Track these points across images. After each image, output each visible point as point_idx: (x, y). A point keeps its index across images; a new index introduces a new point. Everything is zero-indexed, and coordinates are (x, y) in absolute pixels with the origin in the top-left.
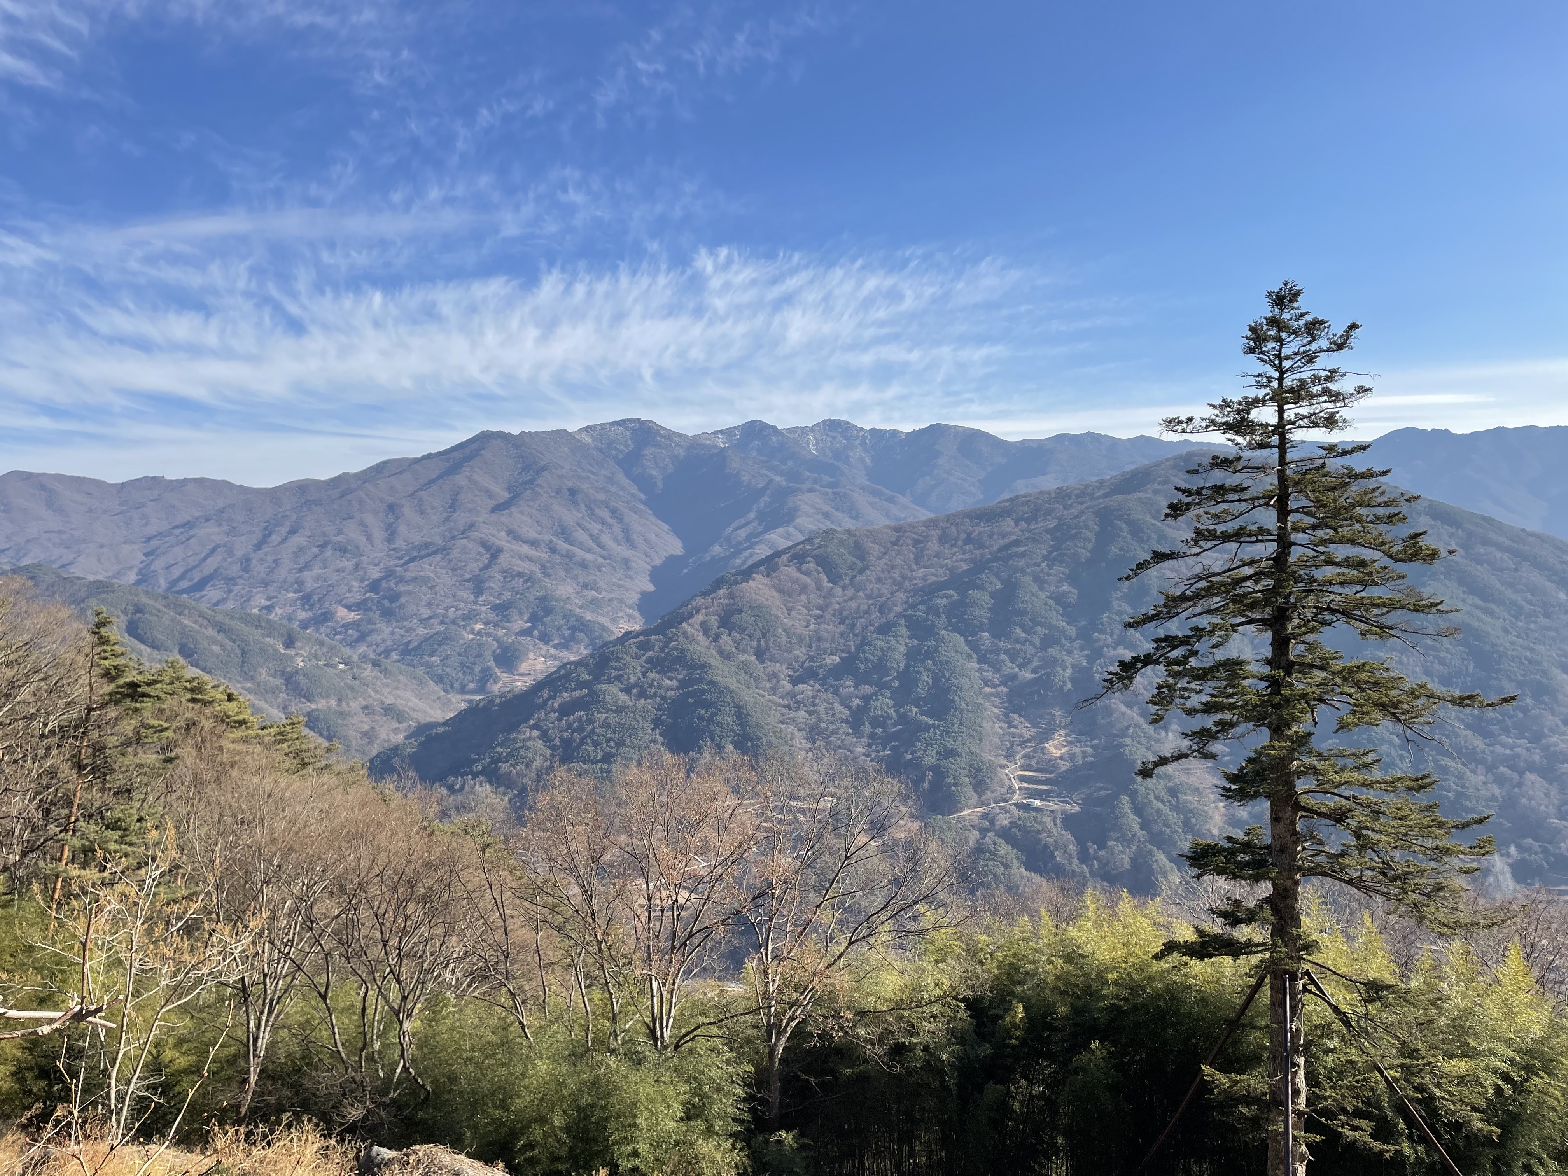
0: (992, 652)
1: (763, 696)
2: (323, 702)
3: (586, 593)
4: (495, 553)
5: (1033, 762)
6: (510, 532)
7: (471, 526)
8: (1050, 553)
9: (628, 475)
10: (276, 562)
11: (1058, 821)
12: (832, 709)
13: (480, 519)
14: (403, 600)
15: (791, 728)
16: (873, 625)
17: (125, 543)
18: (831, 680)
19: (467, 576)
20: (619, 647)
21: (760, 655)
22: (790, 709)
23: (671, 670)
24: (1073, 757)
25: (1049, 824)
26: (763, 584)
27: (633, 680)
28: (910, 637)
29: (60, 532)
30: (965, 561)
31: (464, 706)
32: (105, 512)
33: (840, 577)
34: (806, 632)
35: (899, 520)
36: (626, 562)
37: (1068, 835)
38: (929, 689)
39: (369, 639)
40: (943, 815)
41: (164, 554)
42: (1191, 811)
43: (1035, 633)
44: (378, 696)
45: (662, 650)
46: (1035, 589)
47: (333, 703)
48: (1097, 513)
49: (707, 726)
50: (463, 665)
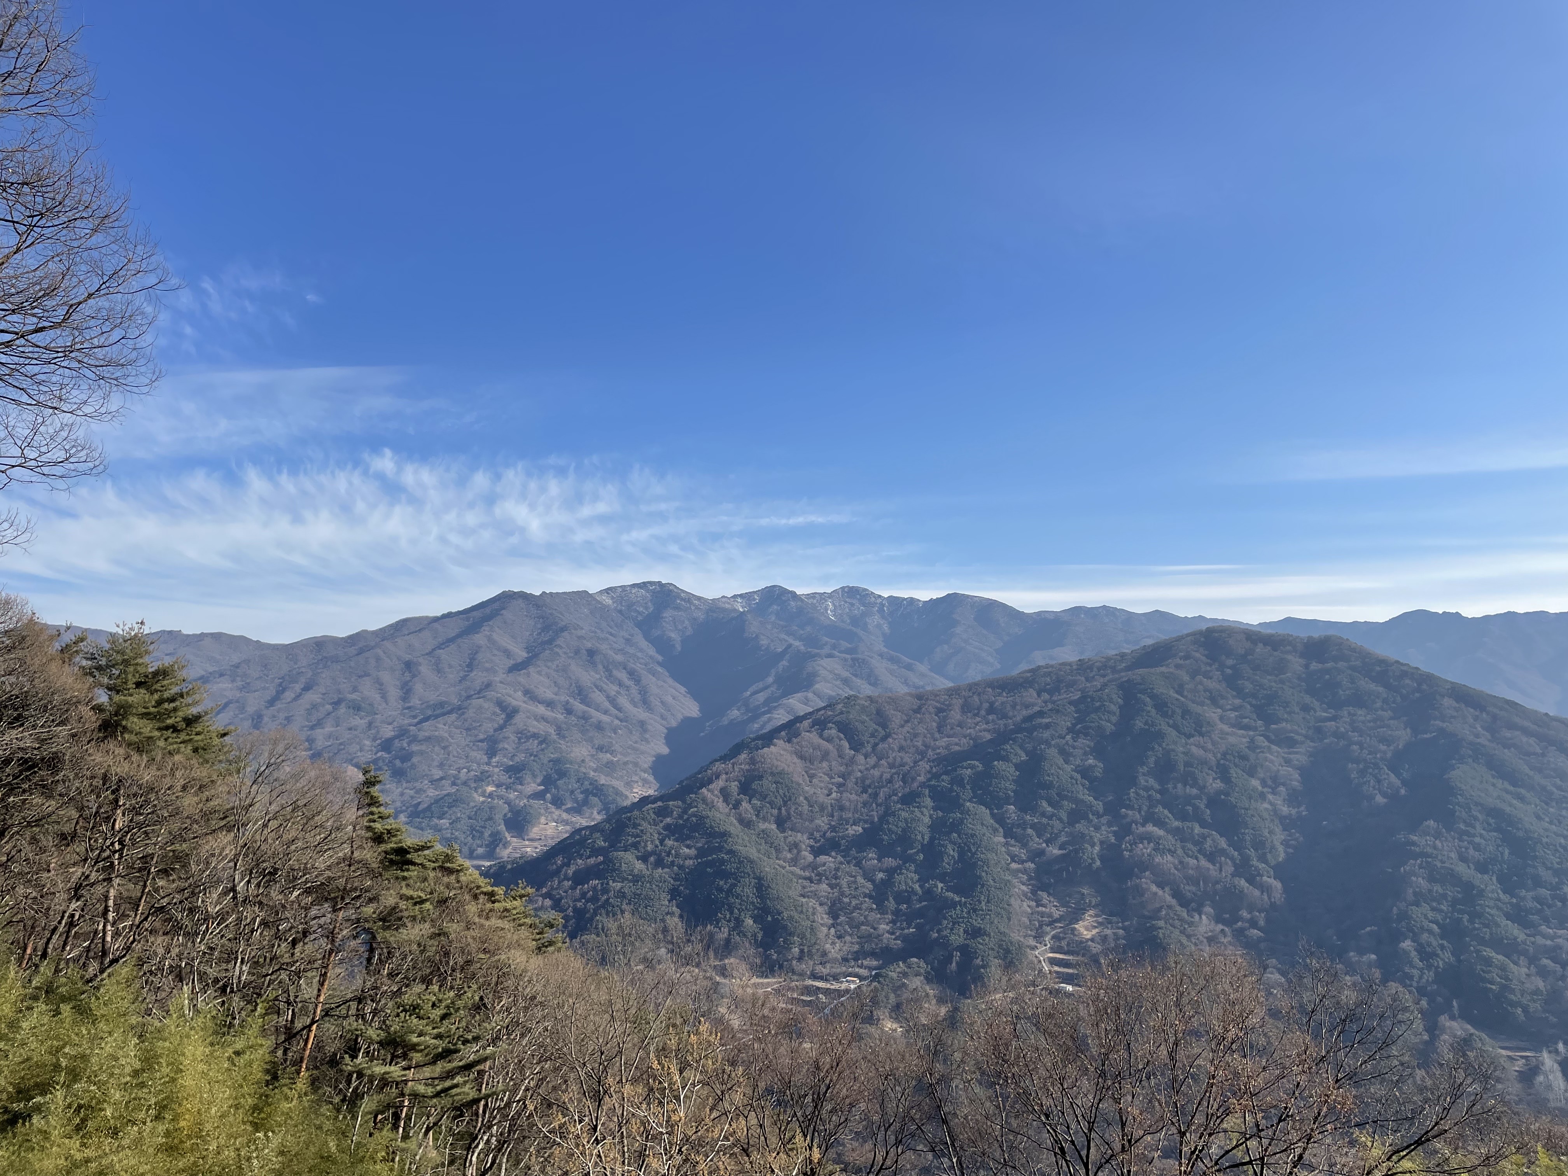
0: (1019, 826)
1: (784, 868)
3: (601, 755)
4: (510, 713)
5: (1064, 943)
6: (527, 692)
7: (488, 686)
8: (1074, 725)
9: (647, 637)
10: (288, 719)
12: (855, 882)
13: (497, 679)
14: (415, 760)
15: (812, 902)
16: (896, 795)
18: (853, 852)
19: (481, 736)
20: (636, 813)
21: (781, 823)
22: (812, 882)
23: (689, 837)
24: (1104, 939)
26: (785, 750)
27: (650, 847)
28: (935, 809)
30: (989, 731)
33: (862, 745)
34: (828, 801)
35: (917, 688)
36: (642, 724)
38: (955, 863)
40: (972, 999)
43: (1061, 807)
45: (680, 817)
46: (1060, 761)
48: (1121, 686)
49: (726, 898)
50: (472, 829)
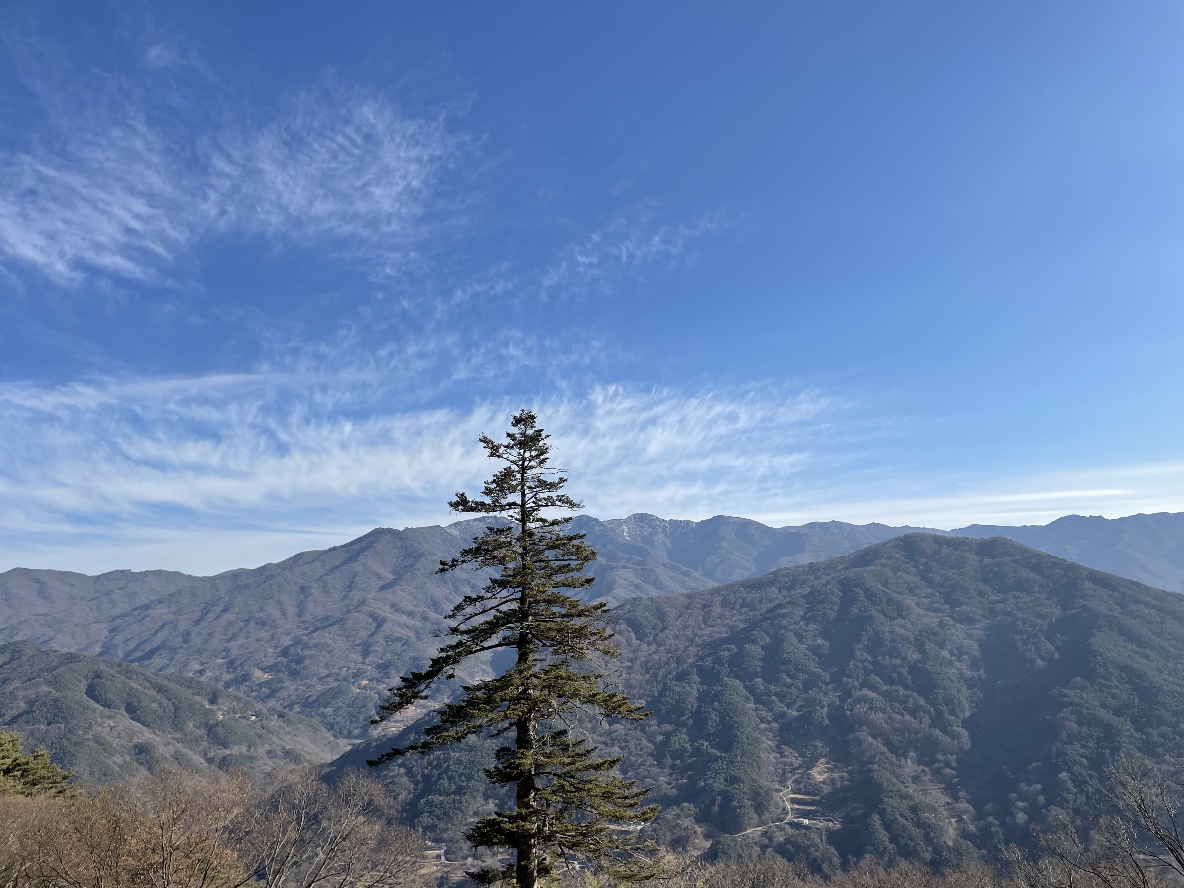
0: (765, 694)
2: (236, 748)
4: (380, 622)
5: (802, 786)
6: (393, 606)
7: (363, 602)
8: (806, 613)
10: (210, 634)
11: (824, 837)
12: (640, 744)
13: (370, 596)
14: (307, 662)
16: (671, 674)
17: (95, 622)
19: (358, 642)
22: (607, 745)
24: (833, 781)
25: (817, 840)
28: (701, 683)
29: (46, 615)
30: (742, 621)
31: (349, 748)
32: (82, 598)
33: (646, 635)
35: (692, 589)
37: (832, 850)
38: (717, 726)
39: (277, 695)
40: (731, 834)
41: (124, 630)
42: (930, 827)
43: (797, 678)
44: (280, 742)
46: (796, 642)
47: (244, 749)
48: (840, 582)
50: (350, 714)
